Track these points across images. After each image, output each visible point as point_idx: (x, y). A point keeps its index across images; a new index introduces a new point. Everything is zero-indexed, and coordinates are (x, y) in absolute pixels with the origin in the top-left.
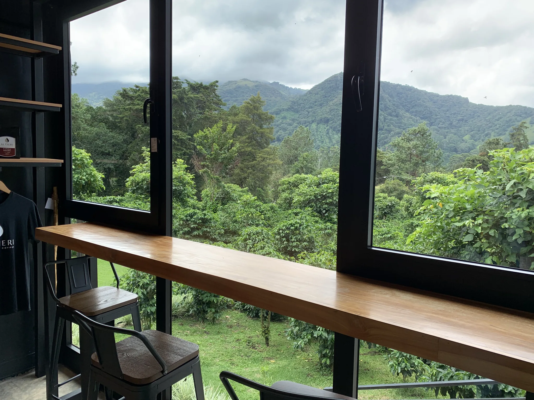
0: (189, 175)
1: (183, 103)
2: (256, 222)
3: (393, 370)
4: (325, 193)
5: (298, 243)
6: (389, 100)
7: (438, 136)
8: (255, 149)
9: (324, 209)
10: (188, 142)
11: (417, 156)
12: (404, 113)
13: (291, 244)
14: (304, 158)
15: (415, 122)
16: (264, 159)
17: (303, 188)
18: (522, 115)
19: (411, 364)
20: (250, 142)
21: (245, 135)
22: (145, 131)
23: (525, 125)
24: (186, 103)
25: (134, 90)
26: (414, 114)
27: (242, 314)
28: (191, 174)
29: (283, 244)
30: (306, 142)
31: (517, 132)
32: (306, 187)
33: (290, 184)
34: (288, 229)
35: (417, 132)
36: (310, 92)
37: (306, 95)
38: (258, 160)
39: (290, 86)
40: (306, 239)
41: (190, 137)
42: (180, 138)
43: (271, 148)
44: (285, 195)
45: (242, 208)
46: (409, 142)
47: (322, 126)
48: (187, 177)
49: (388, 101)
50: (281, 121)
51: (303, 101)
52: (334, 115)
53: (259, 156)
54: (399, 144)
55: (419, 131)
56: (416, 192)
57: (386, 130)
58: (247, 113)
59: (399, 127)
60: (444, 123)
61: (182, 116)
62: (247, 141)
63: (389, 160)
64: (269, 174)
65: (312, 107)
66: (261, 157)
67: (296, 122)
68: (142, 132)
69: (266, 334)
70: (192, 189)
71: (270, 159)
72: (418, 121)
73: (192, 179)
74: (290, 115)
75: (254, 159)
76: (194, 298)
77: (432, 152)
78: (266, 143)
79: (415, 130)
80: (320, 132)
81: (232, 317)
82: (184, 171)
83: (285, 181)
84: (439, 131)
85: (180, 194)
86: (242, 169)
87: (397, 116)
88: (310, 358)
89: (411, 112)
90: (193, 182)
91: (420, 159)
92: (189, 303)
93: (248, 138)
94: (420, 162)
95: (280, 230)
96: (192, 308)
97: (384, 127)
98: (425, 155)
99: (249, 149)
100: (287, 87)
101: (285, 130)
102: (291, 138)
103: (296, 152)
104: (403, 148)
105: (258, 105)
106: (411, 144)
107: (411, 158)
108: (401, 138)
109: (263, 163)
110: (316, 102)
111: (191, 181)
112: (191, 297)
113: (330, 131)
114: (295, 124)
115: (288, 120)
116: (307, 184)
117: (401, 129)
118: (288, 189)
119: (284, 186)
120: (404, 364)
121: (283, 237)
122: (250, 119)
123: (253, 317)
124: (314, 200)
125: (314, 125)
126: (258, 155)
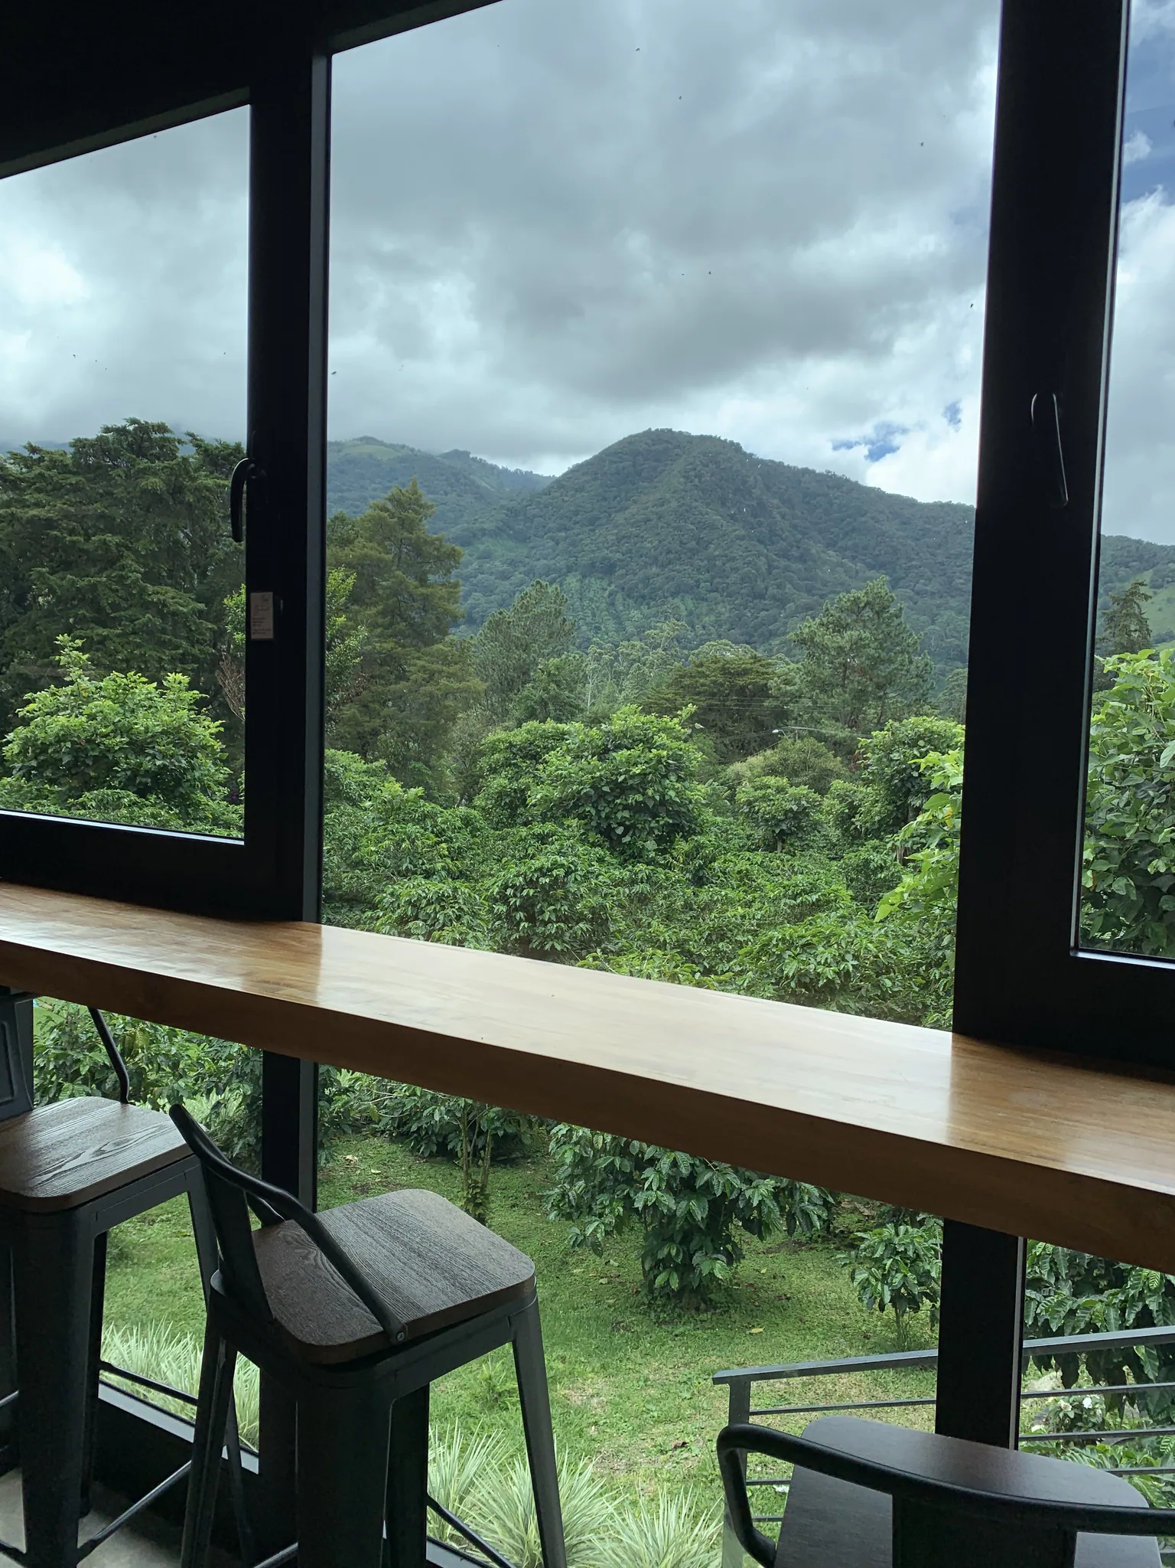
0: (206, 723)
1: (182, 502)
2: (423, 864)
3: (868, 1296)
4: (623, 777)
5: (562, 925)
6: (780, 513)
7: (915, 617)
8: (404, 646)
9: (620, 824)
10: (195, 623)
11: (863, 672)
12: (823, 552)
13: (540, 930)
14: (549, 674)
15: (851, 577)
16: (431, 676)
17: (557, 761)
18: (1131, 564)
19: (919, 1276)
20: (391, 624)
21: (375, 604)
22: (60, 587)
23: (1142, 590)
24: (190, 504)
25: (23, 458)
26: (848, 553)
27: (394, 1147)
28: (214, 720)
29: (518, 931)
30: (554, 629)
31: (1123, 607)
32: (569, 758)
33: (514, 750)
34: (531, 883)
35: (863, 604)
36: (560, 484)
37: (548, 492)
38: (413, 677)
39: (501, 464)
40: (582, 913)
41: (202, 606)
42: (172, 608)
43: (452, 644)
44: (499, 782)
45: (376, 823)
46: (839, 631)
47: (595, 583)
48: (199, 730)
49: (778, 518)
50: (475, 565)
51: (541, 510)
52: (630, 551)
53: (417, 664)
54: (812, 639)
55: (868, 603)
56: (872, 773)
57: (774, 598)
58: (378, 538)
59: (809, 591)
60: (930, 580)
61: (177, 542)
62: (380, 621)
63: (787, 682)
64: (446, 720)
65: (566, 529)
66: (424, 669)
67: (522, 569)
68: (52, 591)
69: (477, 1205)
70: (215, 764)
71: (450, 676)
72: (860, 574)
73: (217, 736)
74: (503, 550)
75: (402, 677)
76: (247, 1105)
77: (904, 661)
78: (438, 628)
79: (856, 600)
80: (591, 600)
81: (366, 1157)
82: (189, 710)
83: (499, 740)
84: (915, 603)
85: (178, 782)
86: (365, 706)
87: (802, 559)
88: (614, 1272)
89: (841, 547)
90: (218, 745)
91: (871, 680)
92: (230, 1122)
93: (383, 614)
94: (870, 689)
95: (506, 887)
96: (240, 1136)
97: (766, 588)
98: (884, 670)
99: (388, 646)
100: (494, 468)
101: (488, 591)
102: (509, 614)
103: (524, 656)
104: (824, 649)
105: (411, 514)
106: (847, 638)
107: (845, 678)
108: (818, 620)
109: (429, 688)
110: (576, 513)
111: (212, 742)
112: (236, 1103)
113: (619, 596)
114: (518, 576)
115: (497, 563)
116: (568, 751)
117: (813, 595)
118: (507, 764)
119: (496, 756)
120: (899, 1276)
121: (516, 909)
122: (390, 556)
123: (431, 1155)
124: (591, 796)
125: (575, 580)
126: (415, 665)
